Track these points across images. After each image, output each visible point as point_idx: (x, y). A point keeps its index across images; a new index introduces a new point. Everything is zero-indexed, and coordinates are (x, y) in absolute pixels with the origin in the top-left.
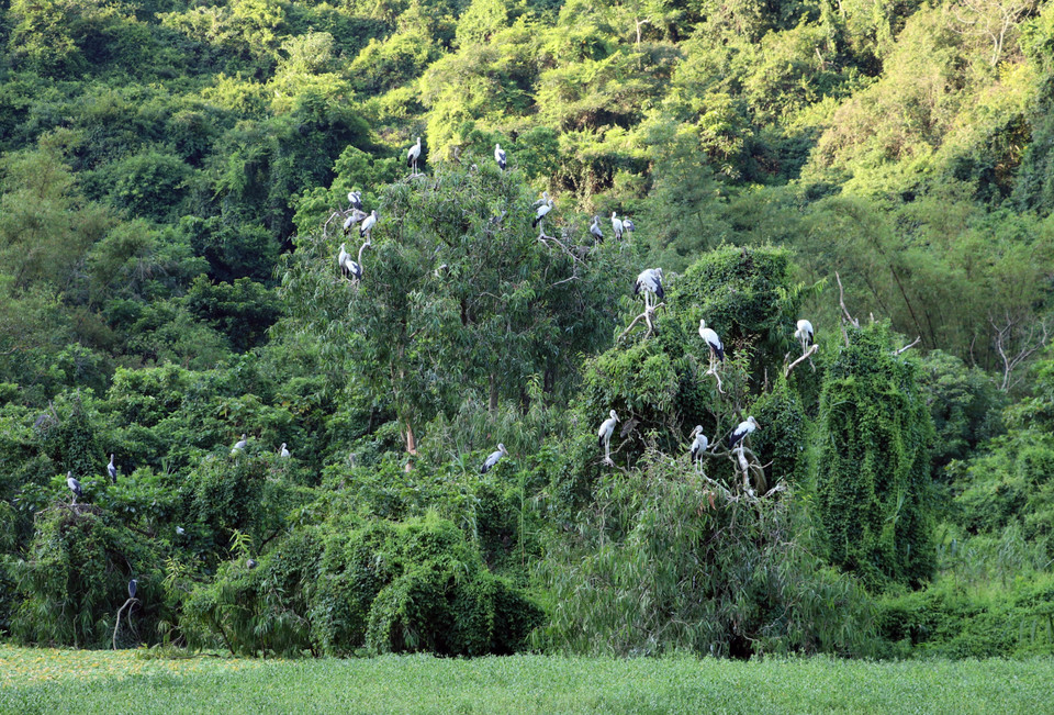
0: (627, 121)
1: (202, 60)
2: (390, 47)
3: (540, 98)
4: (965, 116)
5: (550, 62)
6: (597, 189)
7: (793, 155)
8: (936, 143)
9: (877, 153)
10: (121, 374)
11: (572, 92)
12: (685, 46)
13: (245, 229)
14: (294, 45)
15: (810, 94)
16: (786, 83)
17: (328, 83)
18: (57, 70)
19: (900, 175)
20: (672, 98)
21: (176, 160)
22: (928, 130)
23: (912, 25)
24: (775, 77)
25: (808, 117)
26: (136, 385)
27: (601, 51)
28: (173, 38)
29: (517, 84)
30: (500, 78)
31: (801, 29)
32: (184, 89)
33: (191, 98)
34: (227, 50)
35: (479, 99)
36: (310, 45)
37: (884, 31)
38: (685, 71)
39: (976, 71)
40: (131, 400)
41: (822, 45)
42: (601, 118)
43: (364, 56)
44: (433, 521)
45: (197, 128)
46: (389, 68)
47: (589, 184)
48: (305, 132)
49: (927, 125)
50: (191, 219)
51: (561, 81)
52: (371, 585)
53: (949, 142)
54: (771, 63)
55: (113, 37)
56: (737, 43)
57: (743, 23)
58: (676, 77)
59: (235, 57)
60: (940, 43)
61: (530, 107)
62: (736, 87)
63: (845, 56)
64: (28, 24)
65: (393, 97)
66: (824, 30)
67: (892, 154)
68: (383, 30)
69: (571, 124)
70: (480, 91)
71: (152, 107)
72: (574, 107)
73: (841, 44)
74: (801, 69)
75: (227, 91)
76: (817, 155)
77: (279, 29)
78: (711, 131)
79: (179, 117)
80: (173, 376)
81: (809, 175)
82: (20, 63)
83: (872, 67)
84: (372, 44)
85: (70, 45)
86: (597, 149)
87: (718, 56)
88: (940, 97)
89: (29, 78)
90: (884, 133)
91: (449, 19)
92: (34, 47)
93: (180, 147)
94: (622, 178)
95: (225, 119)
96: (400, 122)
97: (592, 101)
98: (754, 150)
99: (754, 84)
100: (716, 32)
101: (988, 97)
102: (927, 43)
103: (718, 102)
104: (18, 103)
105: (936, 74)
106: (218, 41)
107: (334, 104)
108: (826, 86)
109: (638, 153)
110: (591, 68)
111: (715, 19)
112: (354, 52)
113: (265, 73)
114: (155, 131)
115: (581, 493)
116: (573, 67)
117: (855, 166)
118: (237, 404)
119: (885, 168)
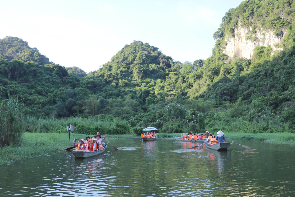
0: (172, 91)
1: (135, 85)
2: (151, 84)
3: (165, 89)
4: (200, 91)
5: (165, 86)
6: (170, 97)
7: (186, 93)
8: (198, 93)
9: (193, 94)
10: (139, 114)
11: (167, 88)
12: (176, 84)
13: (140, 100)
14: (143, 84)
15: (187, 88)
16: (185, 88)
17: (146, 88)
18: (123, 87)
19: (195, 96)
20: (176, 89)
21: (133, 94)
22: (197, 92)
23: (196, 83)
24: (184, 87)
25: (187, 90)
26: (141, 115)
27: (170, 85)
28: (132, 84)
29: (163, 88)
30: (161, 87)
31: (186, 83)
32: (134, 88)
33: (134, 89)
34: (137, 84)
35: (159, 89)
36: (144, 84)
37: (193, 83)
38: (176, 86)
39: (201, 87)
40: (140, 116)
41: (188, 84)
42: (170, 91)
43: (148, 85)
44: (176, 126)
45: (135, 91)
46: (151, 86)
47: (169, 96)
48: (145, 92)
49: (197, 91)
50: (136, 99)
51: (167, 87)
52: (173, 130)
53: (199, 93)
54: (184, 86)
55: (128, 83)
56: (181, 84)
57: (181, 82)
58: (176, 87)
59: (138, 85)
60: (198, 84)
61: (164, 90)
62: (181, 88)
63: (190, 85)
64: (121, 83)
65: (151, 88)
66: (188, 83)
67: (194, 94)
68: (150, 82)
69: (167, 91)
70: (159, 88)
71: (131, 89)
72: (168, 90)
73: (190, 84)
74: (186, 86)
75: (137, 88)
76: (188, 94)
77: (141, 83)
78: (179, 92)
79: (134, 90)
80: (143, 114)
81: (187, 95)
82: (120, 86)
83: (192, 86)
84: (149, 84)
85: (124, 84)
86: (170, 93)
87: (179, 85)
88: (198, 89)
89: (121, 87)
90: (194, 92)
91: (155, 81)
92: (121, 85)
93: (134, 93)
94: (172, 96)
95: (137, 91)
96: (152, 90)
97: (169, 89)
98: (183, 93)
99: (182, 87)
100: (179, 83)
101: (202, 89)
102: (197, 84)
103: (180, 89)
104: (120, 89)
105: (198, 87)
106: (136, 84)
107: (147, 89)
108: (188, 88)
109: (173, 94)
110: (169, 86)
111: (179, 82)
112: (148, 84)
113: (140, 86)
114: (132, 91)
115: (186, 124)
116: (167, 86)
117: (191, 95)
118: (149, 116)
119: (194, 95)
